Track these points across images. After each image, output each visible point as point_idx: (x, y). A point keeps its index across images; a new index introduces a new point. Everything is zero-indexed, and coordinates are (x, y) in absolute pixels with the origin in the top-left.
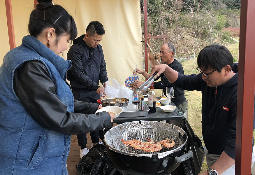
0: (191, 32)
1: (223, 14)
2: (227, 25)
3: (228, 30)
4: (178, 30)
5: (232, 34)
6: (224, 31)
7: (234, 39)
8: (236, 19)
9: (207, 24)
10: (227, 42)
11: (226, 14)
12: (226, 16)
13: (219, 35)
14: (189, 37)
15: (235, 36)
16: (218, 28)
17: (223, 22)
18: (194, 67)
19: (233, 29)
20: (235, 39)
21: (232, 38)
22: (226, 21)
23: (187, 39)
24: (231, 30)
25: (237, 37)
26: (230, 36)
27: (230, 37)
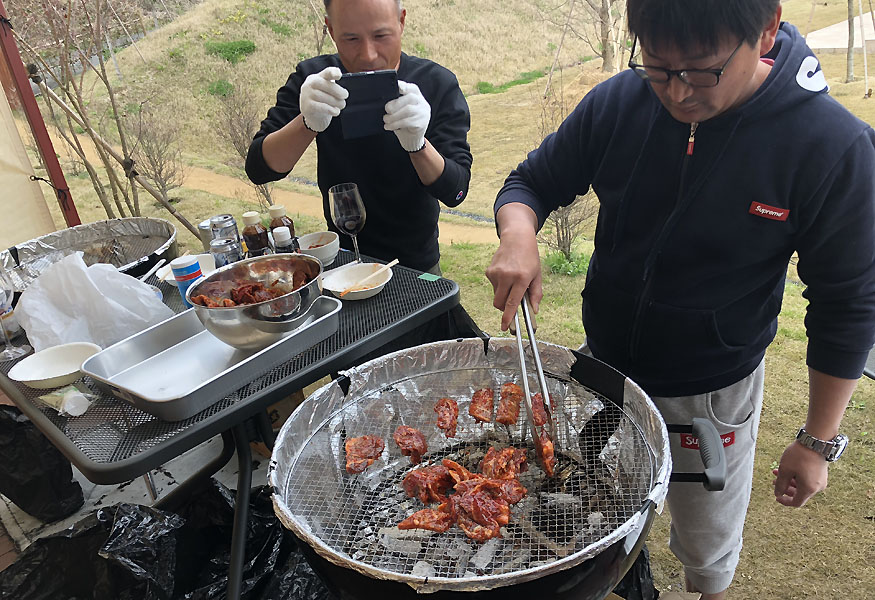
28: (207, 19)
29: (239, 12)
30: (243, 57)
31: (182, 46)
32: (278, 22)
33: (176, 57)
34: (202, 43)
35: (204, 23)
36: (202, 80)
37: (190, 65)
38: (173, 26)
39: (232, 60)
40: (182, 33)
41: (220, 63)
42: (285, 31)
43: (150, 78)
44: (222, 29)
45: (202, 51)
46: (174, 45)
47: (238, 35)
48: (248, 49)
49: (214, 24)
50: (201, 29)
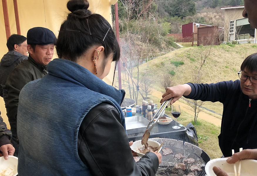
0: (140, 38)
3: (172, 36)
6: (169, 36)
7: (178, 44)
10: (172, 47)
14: (139, 43)
19: (176, 35)
21: (175, 43)
22: (169, 28)
25: (180, 42)
28: (173, 55)
29: (182, 54)
30: (180, 65)
31: (165, 61)
32: (192, 58)
33: (162, 64)
34: (170, 61)
35: (172, 56)
36: (168, 70)
37: (166, 66)
38: (164, 56)
39: (177, 66)
40: (166, 58)
41: (173, 66)
42: (193, 60)
43: (155, 68)
44: (176, 58)
45: (170, 63)
46: (163, 61)
47: (180, 60)
48: (182, 64)
49: (175, 57)
50: (171, 57)
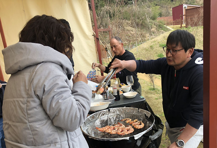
0: (131, 23)
1: (156, 5)
2: (161, 15)
3: (162, 19)
4: (119, 22)
5: (166, 22)
6: (159, 20)
8: (168, 9)
9: (144, 15)
10: (162, 30)
11: (159, 5)
12: (159, 7)
13: (154, 25)
14: (130, 28)
15: (168, 24)
16: (154, 18)
17: (157, 12)
18: (137, 55)
19: (166, 18)
20: (169, 27)
21: (166, 26)
22: (159, 11)
23: (128, 30)
24: (164, 19)
25: (170, 25)
26: (165, 24)
27: (164, 26)
28: (162, 38)
33: (151, 47)
34: (159, 44)
36: (156, 53)
37: (154, 49)
40: (155, 41)
43: (144, 52)
44: (165, 41)
46: (152, 44)
